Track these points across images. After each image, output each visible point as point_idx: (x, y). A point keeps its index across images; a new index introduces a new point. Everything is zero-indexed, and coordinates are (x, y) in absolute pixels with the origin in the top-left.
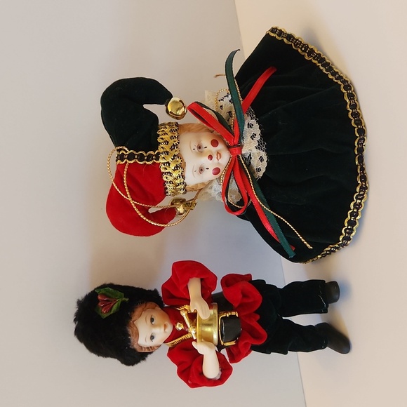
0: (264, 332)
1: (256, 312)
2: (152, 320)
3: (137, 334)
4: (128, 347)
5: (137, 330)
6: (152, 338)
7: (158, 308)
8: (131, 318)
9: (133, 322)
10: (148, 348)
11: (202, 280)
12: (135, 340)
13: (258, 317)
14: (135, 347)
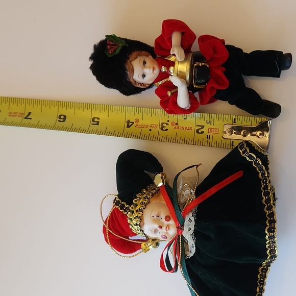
0: (227, 81)
1: (223, 65)
2: (145, 63)
3: (133, 71)
4: (126, 80)
5: (133, 68)
6: (144, 76)
7: (150, 57)
8: (129, 59)
9: (130, 61)
10: (140, 84)
11: (183, 34)
12: (131, 75)
13: (224, 69)
14: (131, 80)
